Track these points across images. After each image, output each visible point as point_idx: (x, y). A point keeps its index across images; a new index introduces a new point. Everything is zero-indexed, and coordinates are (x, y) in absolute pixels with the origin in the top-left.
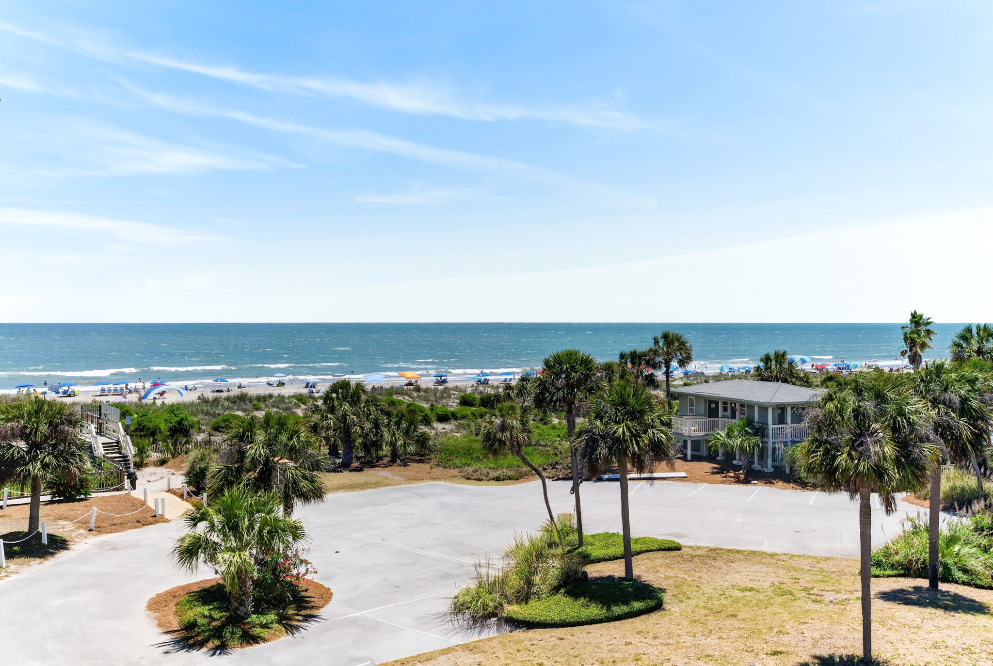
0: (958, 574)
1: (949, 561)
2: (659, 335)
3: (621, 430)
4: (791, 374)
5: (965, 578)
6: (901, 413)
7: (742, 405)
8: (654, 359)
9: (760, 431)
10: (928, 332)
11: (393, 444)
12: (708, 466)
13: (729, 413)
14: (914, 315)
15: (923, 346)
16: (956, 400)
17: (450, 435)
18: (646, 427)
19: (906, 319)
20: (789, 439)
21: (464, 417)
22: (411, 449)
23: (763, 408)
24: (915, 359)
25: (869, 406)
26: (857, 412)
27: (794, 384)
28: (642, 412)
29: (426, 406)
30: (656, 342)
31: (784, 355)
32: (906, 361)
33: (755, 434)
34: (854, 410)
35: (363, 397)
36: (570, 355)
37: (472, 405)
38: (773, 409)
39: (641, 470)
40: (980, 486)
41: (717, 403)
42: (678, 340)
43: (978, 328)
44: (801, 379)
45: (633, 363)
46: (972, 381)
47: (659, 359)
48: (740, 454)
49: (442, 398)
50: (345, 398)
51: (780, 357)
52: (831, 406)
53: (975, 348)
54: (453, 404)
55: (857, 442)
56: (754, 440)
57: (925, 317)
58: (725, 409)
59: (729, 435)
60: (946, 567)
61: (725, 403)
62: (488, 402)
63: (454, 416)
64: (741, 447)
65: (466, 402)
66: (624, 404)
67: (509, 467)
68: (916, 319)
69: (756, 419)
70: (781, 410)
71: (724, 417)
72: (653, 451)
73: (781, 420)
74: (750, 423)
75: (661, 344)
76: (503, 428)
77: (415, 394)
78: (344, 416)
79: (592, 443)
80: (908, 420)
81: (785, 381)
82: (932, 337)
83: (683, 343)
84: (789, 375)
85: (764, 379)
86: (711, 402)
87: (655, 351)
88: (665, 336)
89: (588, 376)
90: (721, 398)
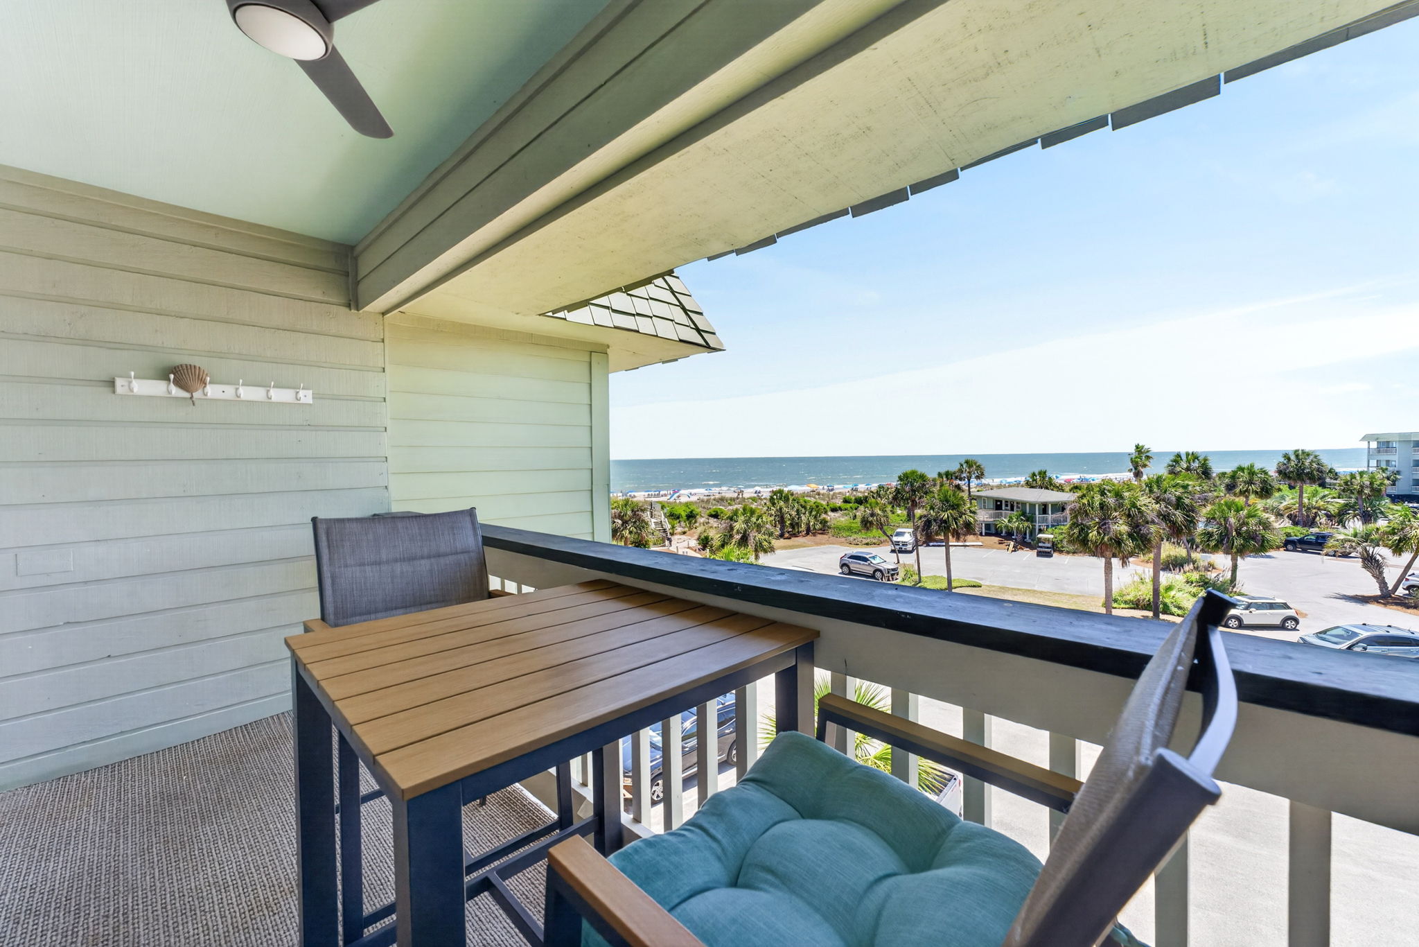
0: (1174, 610)
1: (1167, 601)
2: (963, 462)
3: (946, 516)
4: (1051, 484)
5: (1180, 612)
6: (1134, 505)
7: (1018, 503)
8: (960, 475)
9: (1031, 519)
10: (1148, 457)
11: (808, 525)
12: (996, 539)
13: (1009, 508)
14: (1137, 447)
15: (1145, 466)
16: (1174, 499)
17: (838, 520)
18: (961, 514)
19: (1132, 450)
20: (1050, 524)
21: (846, 510)
22: (817, 527)
23: (1032, 505)
24: (1138, 474)
25: (1111, 501)
26: (1102, 506)
27: (1052, 490)
28: (958, 505)
29: (824, 503)
30: (962, 465)
31: (1045, 472)
32: (1131, 475)
33: (1027, 520)
34: (1100, 504)
35: (791, 499)
36: (913, 472)
37: (849, 503)
38: (1039, 505)
39: (958, 539)
40: (1189, 555)
41: (1001, 502)
42: (976, 464)
43: (1187, 454)
44: (1057, 488)
45: (947, 478)
46: (1185, 487)
47: (964, 475)
48: (1017, 533)
49: (832, 499)
50: (781, 499)
51: (1043, 474)
52: (1085, 501)
53: (1185, 466)
54: (838, 502)
56: (1026, 524)
57: (1146, 448)
58: (1007, 505)
59: (1009, 521)
60: (1165, 605)
61: (1006, 502)
62: (860, 501)
63: (840, 509)
64: (1018, 528)
65: (846, 501)
66: (947, 501)
67: (874, 537)
68: (1139, 449)
69: (1028, 511)
70: (1044, 508)
71: (1006, 510)
72: (965, 528)
73: (1044, 511)
74: (1024, 514)
75: (965, 466)
76: (872, 515)
77: (817, 497)
78: (781, 509)
79: (928, 524)
80: (1139, 510)
81: (1047, 488)
82: (1151, 460)
83: (979, 466)
84: (1049, 485)
85: (1032, 487)
86: (997, 501)
87: (961, 471)
88: (967, 462)
89: (924, 485)
90: (1004, 499)
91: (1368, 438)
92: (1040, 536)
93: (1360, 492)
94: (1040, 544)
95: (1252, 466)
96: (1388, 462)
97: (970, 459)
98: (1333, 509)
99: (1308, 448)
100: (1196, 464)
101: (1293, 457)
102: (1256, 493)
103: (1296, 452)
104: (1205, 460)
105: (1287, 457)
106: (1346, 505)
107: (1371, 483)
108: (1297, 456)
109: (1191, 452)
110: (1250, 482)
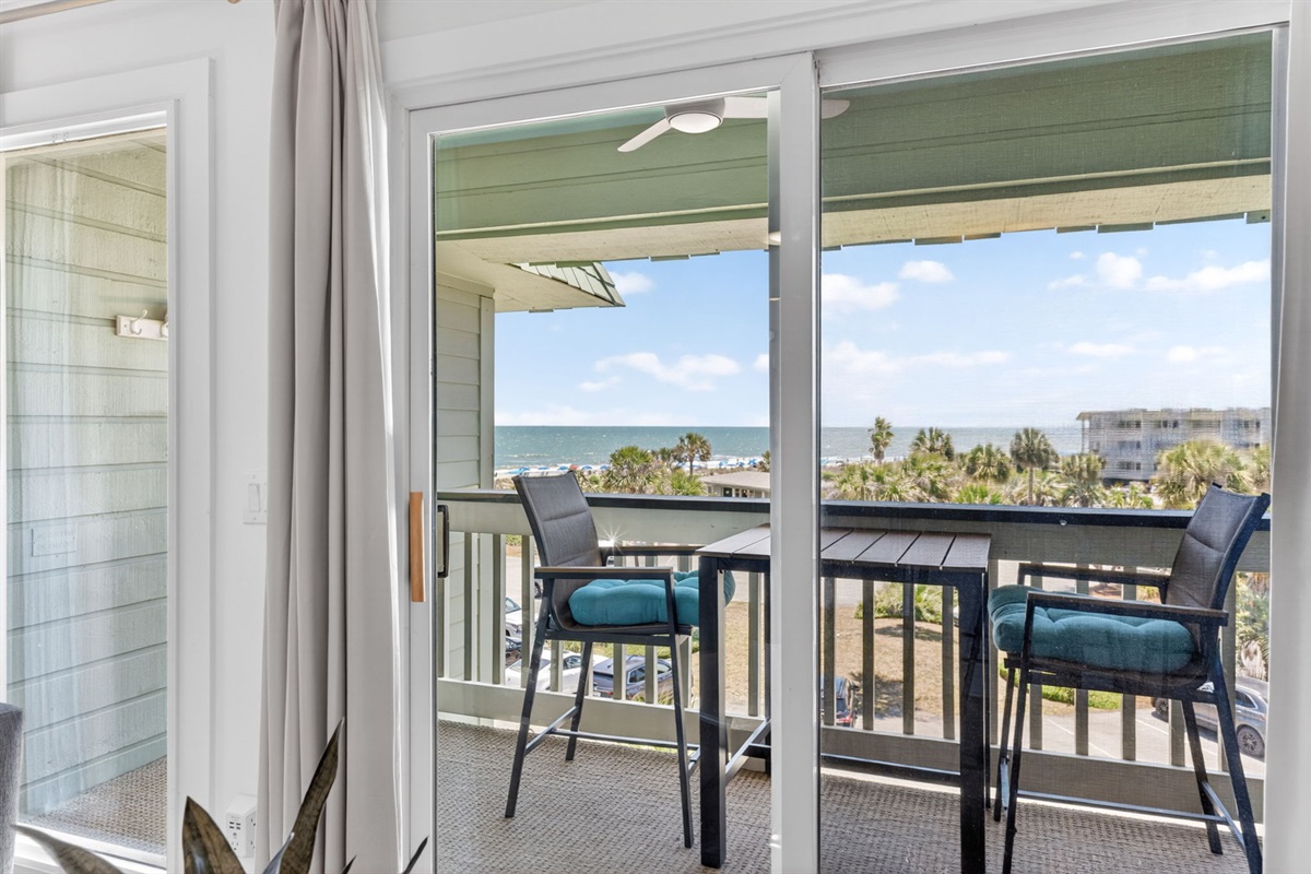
0: (926, 615)
1: (921, 605)
2: (684, 436)
5: (932, 618)
7: (751, 492)
8: (680, 455)
10: (889, 434)
15: (886, 444)
16: (927, 481)
19: (872, 425)
24: (879, 455)
30: (682, 441)
32: (872, 455)
36: (632, 450)
41: (730, 490)
42: (700, 439)
43: (931, 431)
45: (663, 458)
46: (939, 469)
47: (684, 455)
53: (928, 446)
57: (886, 422)
58: (738, 495)
60: (918, 610)
61: (737, 490)
68: (880, 424)
75: (686, 442)
80: (900, 496)
82: (892, 438)
83: (704, 443)
85: (766, 471)
86: (726, 489)
87: (680, 449)
88: (689, 437)
89: (646, 467)
90: (734, 486)
91: (1082, 417)
93: (1080, 476)
95: (990, 446)
96: (1099, 443)
97: (694, 433)
98: (1058, 495)
100: (938, 444)
101: (1024, 437)
102: (994, 476)
103: (1026, 431)
104: (948, 439)
105: (1018, 437)
106: (1069, 490)
107: (1088, 466)
108: (1027, 435)
109: (934, 427)
110: (989, 465)
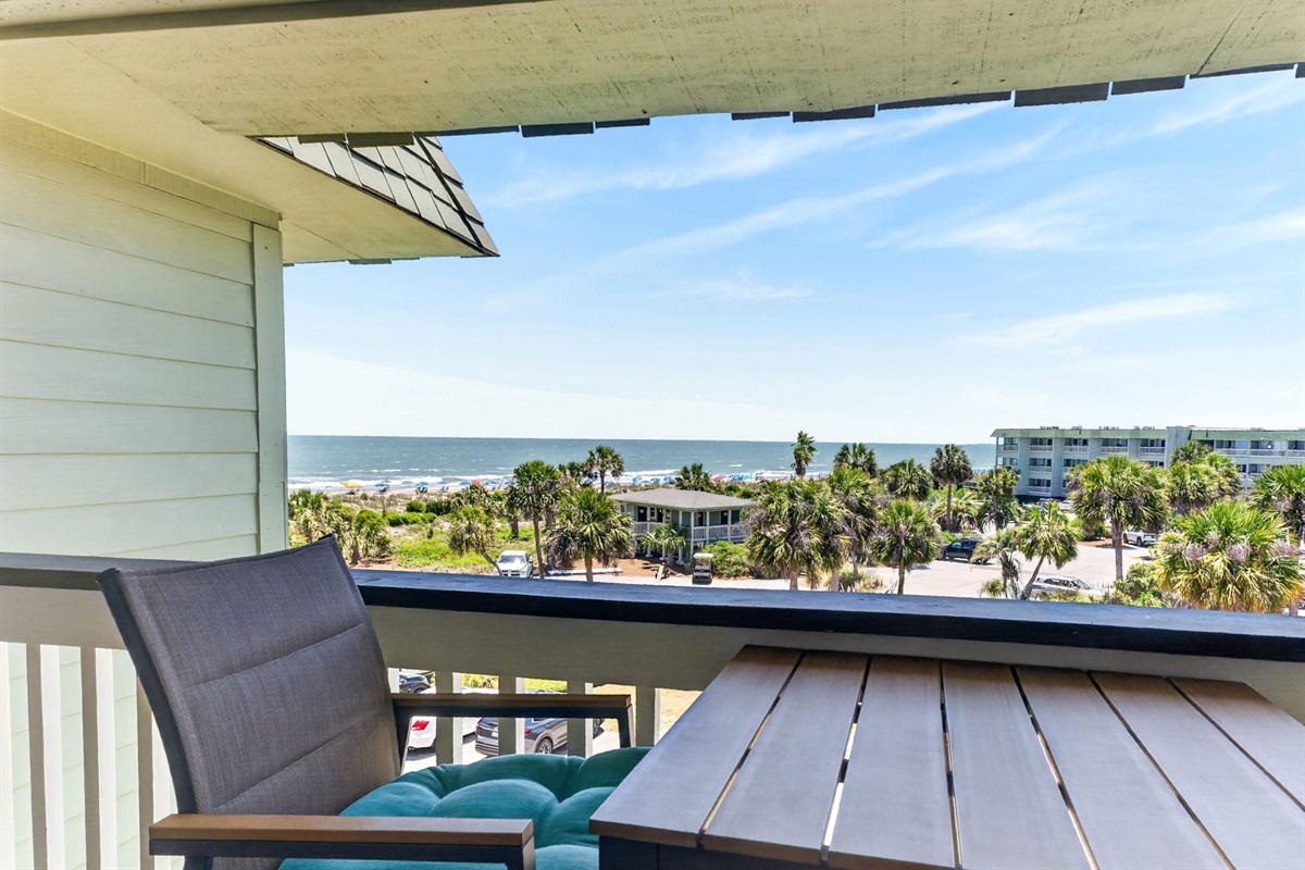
2: (594, 449)
3: (588, 531)
4: (708, 484)
6: (824, 511)
7: (668, 511)
8: (591, 470)
9: (685, 533)
10: (811, 449)
11: (355, 548)
12: (639, 563)
13: (655, 518)
15: (807, 460)
17: (402, 539)
18: (609, 527)
19: (794, 439)
20: (708, 538)
21: (414, 522)
22: (372, 552)
23: (686, 514)
24: (800, 471)
26: (792, 512)
27: (709, 492)
28: (606, 515)
29: (378, 512)
30: (592, 455)
31: (700, 467)
32: (793, 472)
33: (680, 535)
34: (789, 510)
35: (324, 504)
36: (537, 465)
37: (418, 511)
38: (694, 514)
39: (606, 564)
40: (856, 571)
41: (645, 509)
42: (611, 453)
43: (854, 446)
44: (715, 488)
45: (572, 474)
46: (865, 487)
47: (596, 470)
48: (666, 552)
49: (389, 505)
50: (305, 505)
51: (697, 469)
53: (852, 461)
54: (400, 511)
55: (791, 535)
56: (679, 540)
57: (809, 436)
58: (652, 514)
59: (657, 536)
61: (652, 509)
62: (439, 509)
63: (406, 522)
64: (668, 546)
65: (412, 508)
66: (590, 508)
67: (466, 565)
68: (802, 438)
69: (681, 522)
70: (701, 516)
71: (652, 521)
72: (615, 546)
73: (701, 522)
74: (675, 525)
75: (596, 457)
76: (469, 530)
77: (363, 502)
78: (306, 521)
79: (564, 542)
80: (829, 516)
81: (702, 490)
82: (814, 454)
83: (616, 457)
84: (704, 485)
85: (684, 488)
86: (640, 508)
87: (591, 462)
88: (600, 450)
89: (552, 484)
90: (649, 505)
91: (997, 433)
92: (697, 555)
93: (996, 493)
94: (697, 567)
95: (912, 462)
96: (1011, 460)
97: (604, 445)
98: (974, 512)
99: (957, 442)
100: (861, 460)
101: (944, 454)
102: (914, 493)
103: (947, 446)
104: (871, 454)
105: (939, 452)
106: (985, 507)
107: (1005, 483)
108: (948, 452)
109: (858, 443)
110: (910, 482)
